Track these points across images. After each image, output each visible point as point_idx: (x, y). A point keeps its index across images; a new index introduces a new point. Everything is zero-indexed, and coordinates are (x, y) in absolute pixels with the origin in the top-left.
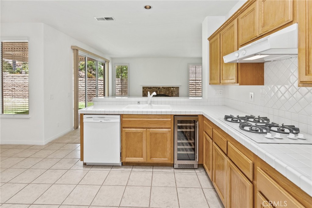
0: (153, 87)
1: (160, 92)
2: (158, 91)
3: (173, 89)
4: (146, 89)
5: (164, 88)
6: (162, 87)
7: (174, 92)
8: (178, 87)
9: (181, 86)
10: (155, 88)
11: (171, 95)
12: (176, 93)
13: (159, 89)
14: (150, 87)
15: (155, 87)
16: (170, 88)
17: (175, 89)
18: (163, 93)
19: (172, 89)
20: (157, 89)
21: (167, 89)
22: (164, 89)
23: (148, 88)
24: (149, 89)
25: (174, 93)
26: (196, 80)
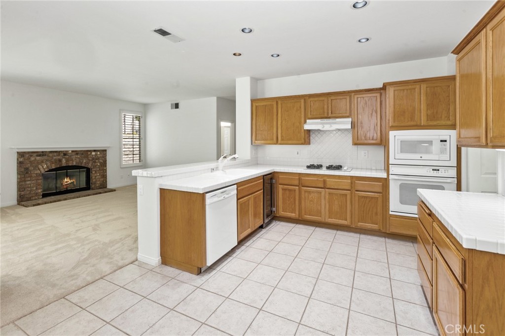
0: (51, 152)
1: (67, 161)
2: (64, 160)
3: (96, 155)
4: (31, 156)
5: (76, 152)
6: (73, 151)
7: (98, 159)
8: (106, 150)
9: (109, 147)
10: (55, 154)
11: (92, 165)
12: (101, 161)
13: (65, 154)
14: (42, 152)
15: (56, 152)
16: (89, 153)
17: (99, 153)
18: (75, 164)
19: (93, 153)
20: (59, 155)
21: (82, 154)
22: (77, 154)
23: (35, 155)
24: (40, 156)
25: (97, 161)
26: (133, 138)
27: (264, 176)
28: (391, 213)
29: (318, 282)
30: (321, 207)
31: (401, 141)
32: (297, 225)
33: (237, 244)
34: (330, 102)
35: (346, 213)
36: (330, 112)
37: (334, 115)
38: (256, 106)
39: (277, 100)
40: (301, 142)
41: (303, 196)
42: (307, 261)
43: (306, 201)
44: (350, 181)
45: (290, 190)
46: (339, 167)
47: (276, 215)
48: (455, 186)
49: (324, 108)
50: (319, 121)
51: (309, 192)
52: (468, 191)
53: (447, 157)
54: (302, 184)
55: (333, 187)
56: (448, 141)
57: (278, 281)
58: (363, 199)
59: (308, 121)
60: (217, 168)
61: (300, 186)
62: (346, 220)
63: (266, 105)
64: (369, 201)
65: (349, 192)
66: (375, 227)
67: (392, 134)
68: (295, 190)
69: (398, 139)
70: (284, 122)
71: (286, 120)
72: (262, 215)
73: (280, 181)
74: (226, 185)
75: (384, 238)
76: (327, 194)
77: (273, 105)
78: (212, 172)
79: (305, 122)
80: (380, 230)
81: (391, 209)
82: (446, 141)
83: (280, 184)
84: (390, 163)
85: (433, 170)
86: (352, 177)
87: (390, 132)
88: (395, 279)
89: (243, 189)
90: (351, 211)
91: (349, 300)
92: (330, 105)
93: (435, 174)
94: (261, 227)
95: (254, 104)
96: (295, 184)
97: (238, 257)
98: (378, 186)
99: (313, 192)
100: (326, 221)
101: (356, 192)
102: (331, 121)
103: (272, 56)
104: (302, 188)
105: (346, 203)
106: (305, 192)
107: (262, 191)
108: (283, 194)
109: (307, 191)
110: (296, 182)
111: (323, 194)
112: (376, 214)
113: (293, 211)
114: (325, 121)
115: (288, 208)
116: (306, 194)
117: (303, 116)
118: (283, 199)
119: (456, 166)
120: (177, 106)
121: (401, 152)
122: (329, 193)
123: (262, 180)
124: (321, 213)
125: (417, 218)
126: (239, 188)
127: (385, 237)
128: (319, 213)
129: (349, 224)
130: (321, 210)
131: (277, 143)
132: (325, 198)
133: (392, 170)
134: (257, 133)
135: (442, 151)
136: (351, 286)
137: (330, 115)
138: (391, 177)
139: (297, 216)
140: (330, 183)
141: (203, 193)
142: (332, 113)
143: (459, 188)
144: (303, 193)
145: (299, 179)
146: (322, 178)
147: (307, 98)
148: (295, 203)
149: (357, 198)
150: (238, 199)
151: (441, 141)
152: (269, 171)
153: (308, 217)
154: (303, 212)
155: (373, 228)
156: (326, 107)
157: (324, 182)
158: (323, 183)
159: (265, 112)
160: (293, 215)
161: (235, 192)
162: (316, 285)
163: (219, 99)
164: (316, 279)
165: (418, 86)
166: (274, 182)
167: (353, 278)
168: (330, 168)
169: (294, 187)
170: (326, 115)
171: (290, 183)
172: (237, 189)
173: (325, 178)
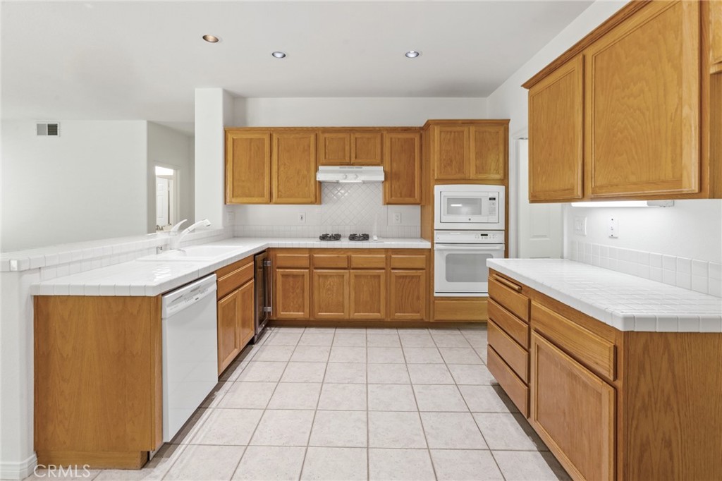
27: (255, 255)
28: (436, 295)
29: (369, 416)
30: (343, 298)
31: (448, 199)
32: (307, 329)
33: (217, 382)
34: (353, 141)
35: (379, 301)
36: (353, 156)
37: (360, 161)
38: (233, 139)
39: (271, 132)
40: (309, 200)
41: (316, 284)
42: (341, 386)
43: (321, 290)
44: (384, 256)
45: (294, 276)
46: (365, 237)
47: (272, 319)
48: (503, 253)
49: (344, 149)
50: (337, 168)
51: (326, 277)
52: (517, 257)
53: (494, 219)
54: (313, 265)
55: (361, 266)
56: (497, 199)
57: (309, 433)
58: (401, 280)
59: (320, 168)
60: (166, 245)
61: (312, 268)
62: (379, 312)
63: (251, 139)
64: (409, 282)
65: (383, 271)
66: (416, 316)
67: (438, 189)
68: (303, 275)
69: (444, 196)
70: (282, 169)
71: (285, 165)
72: (253, 322)
73: (279, 263)
74: (200, 276)
75: (427, 330)
76: (353, 277)
77: (264, 139)
78: (157, 253)
79: (317, 170)
80: (422, 320)
81: (436, 289)
82: (494, 199)
83: (278, 268)
84: (435, 228)
85: (482, 235)
86: (387, 250)
87: (435, 186)
88: (462, 383)
89: (225, 281)
90: (386, 298)
91: (422, 434)
92: (353, 145)
93: (484, 240)
94: (252, 342)
95: (230, 137)
96: (304, 266)
97: (222, 405)
98: (419, 261)
99: (331, 276)
100: (351, 317)
101: (393, 271)
102: (354, 168)
103: (273, 55)
104: (315, 271)
105: (380, 287)
106: (319, 276)
107: (253, 280)
108: (284, 284)
109: (322, 276)
110: (306, 263)
111: (346, 277)
112: (418, 298)
113: (301, 308)
114: (347, 168)
115: (292, 304)
116: (321, 280)
117: (313, 159)
118: (284, 290)
119: (504, 229)
120: (53, 130)
121: (448, 213)
122: (356, 276)
123: (253, 263)
124: (343, 306)
125: (487, 297)
126: (220, 280)
127: (427, 328)
128: (340, 307)
129: (383, 317)
130: (343, 302)
131: (270, 201)
132: (349, 283)
133: (439, 237)
134: (235, 184)
135: (491, 212)
136: (417, 410)
137: (353, 160)
138: (436, 247)
139: (307, 316)
140: (357, 259)
141: (157, 296)
142: (356, 158)
143: (507, 256)
144: (316, 278)
145: (311, 258)
146: (344, 254)
147: (320, 132)
148: (303, 297)
149: (393, 279)
150: (218, 300)
151: (490, 199)
152: (262, 247)
153: (324, 315)
154: (316, 308)
155: (414, 318)
156: (347, 148)
157: (349, 259)
158: (347, 261)
159: (250, 150)
160: (299, 315)
161: (214, 287)
162: (369, 421)
163: (152, 125)
164: (365, 412)
165: (466, 129)
166: (269, 265)
167: (413, 396)
168: (353, 238)
169: (302, 270)
170: (348, 161)
171: (295, 266)
172: (217, 281)
173: (349, 254)
